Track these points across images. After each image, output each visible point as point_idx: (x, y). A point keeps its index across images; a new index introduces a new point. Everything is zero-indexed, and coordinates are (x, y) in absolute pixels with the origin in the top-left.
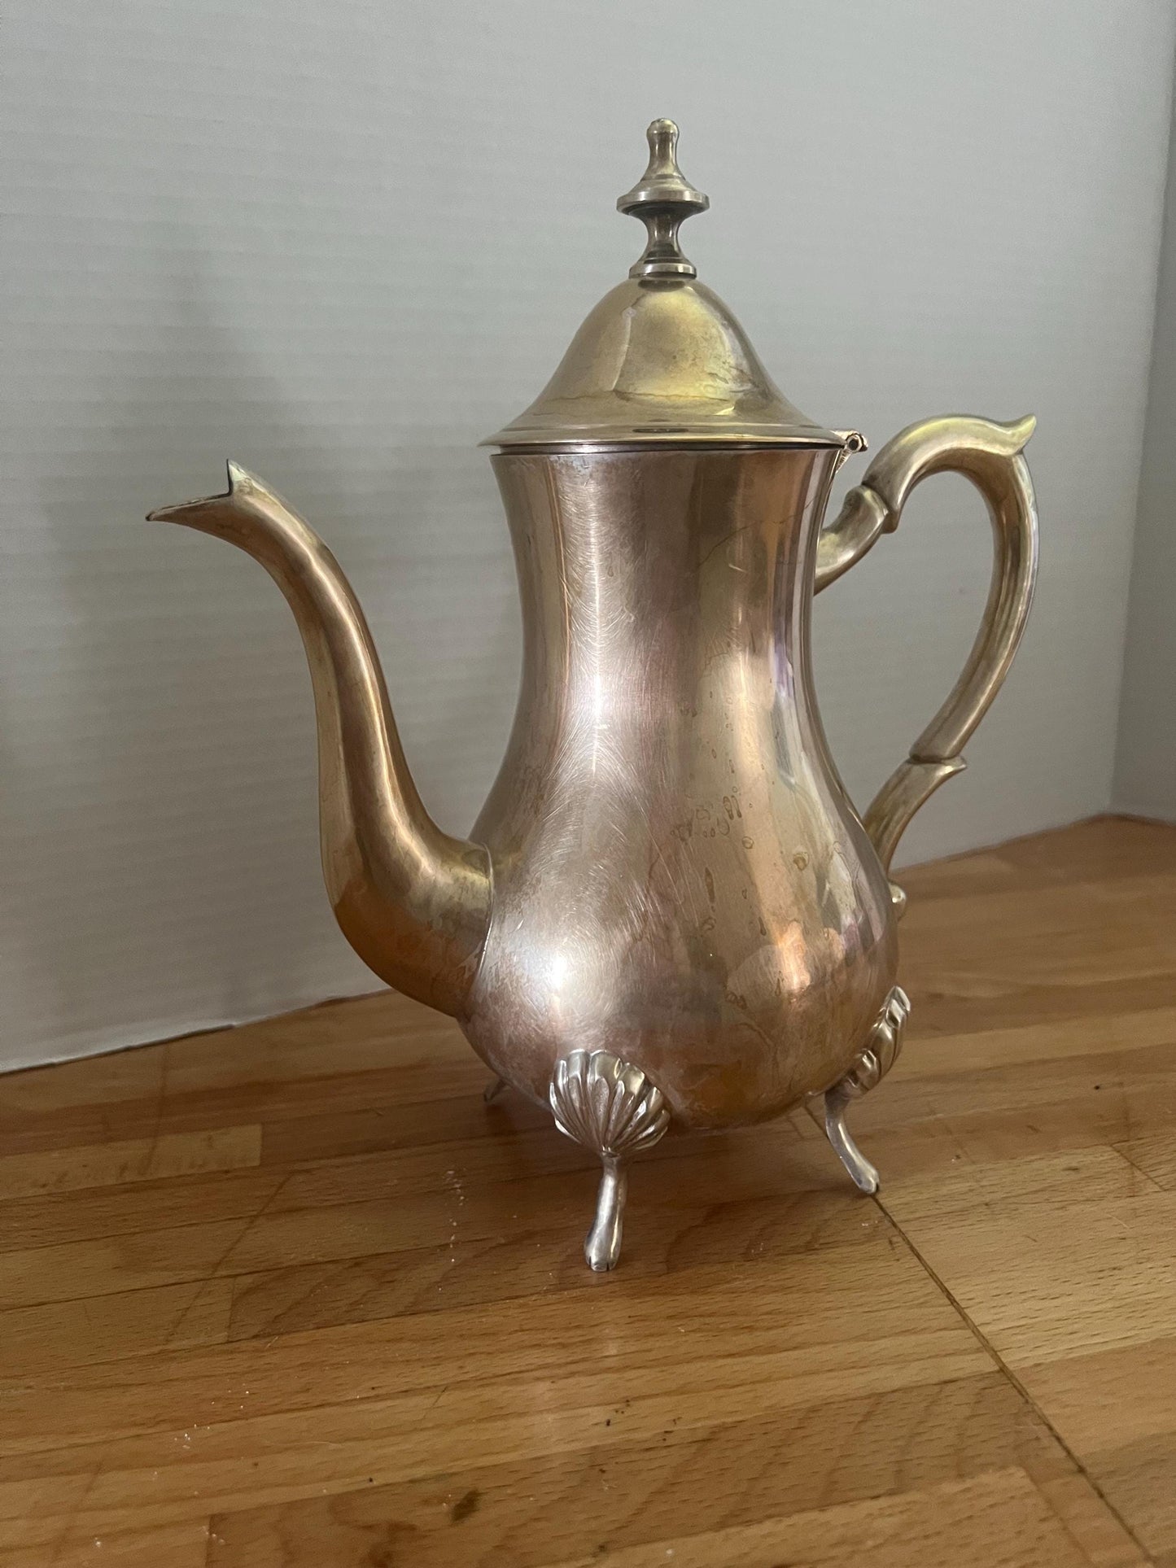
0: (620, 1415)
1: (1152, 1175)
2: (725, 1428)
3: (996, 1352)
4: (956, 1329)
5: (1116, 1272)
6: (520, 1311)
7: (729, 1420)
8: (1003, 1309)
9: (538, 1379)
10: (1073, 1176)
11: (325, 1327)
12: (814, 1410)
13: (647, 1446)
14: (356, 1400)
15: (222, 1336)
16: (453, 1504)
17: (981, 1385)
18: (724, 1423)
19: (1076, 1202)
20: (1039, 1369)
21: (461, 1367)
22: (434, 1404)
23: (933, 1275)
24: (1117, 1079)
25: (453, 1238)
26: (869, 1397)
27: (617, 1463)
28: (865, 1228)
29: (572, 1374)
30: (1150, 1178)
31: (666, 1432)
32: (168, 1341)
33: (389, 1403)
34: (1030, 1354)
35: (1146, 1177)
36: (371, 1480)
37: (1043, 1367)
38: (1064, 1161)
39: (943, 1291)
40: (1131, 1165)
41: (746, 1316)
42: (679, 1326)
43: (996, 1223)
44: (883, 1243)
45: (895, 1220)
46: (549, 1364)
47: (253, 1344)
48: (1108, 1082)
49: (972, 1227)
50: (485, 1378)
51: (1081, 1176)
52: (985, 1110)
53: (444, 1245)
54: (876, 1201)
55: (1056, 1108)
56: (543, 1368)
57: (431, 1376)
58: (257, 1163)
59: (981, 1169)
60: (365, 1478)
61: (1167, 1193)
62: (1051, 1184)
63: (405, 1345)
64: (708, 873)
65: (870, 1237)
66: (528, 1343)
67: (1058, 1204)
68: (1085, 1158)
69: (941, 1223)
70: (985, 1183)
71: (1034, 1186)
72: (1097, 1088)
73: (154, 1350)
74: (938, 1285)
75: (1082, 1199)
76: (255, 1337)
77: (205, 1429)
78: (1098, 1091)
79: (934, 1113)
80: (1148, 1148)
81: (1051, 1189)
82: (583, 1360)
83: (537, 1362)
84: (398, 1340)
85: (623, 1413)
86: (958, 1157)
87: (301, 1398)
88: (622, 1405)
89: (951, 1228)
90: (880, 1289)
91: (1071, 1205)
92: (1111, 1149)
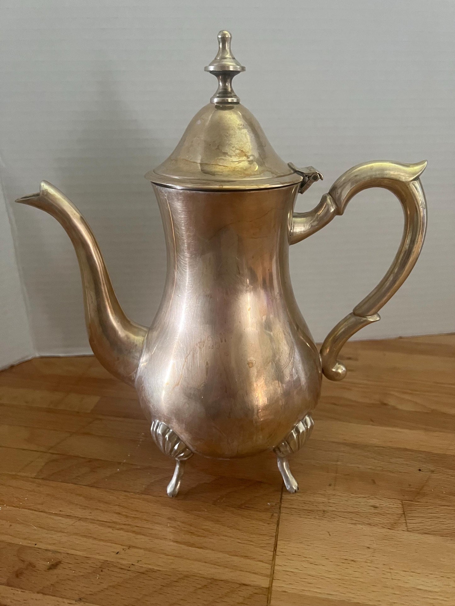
0: (123, 552)
1: (408, 521)
2: (153, 571)
3: (273, 579)
4: (266, 563)
5: (352, 562)
6: (125, 497)
7: (156, 568)
8: (291, 562)
9: (109, 527)
10: (373, 510)
11: (64, 482)
12: (187, 576)
13: (123, 567)
14: (52, 513)
15: (34, 475)
16: (51, 563)
17: (256, 591)
18: (153, 569)
19: (363, 524)
20: (284, 593)
21: (91, 513)
22: (72, 524)
23: (276, 536)
24: (433, 469)
25: (125, 461)
26: (210, 579)
27: (108, 570)
28: (268, 505)
29: (122, 529)
30: (406, 523)
31: (132, 564)
32: (20, 472)
33: (60, 518)
34: (285, 586)
35: (405, 522)
36: (36, 545)
37: (286, 594)
38: (373, 502)
39: (275, 544)
40: (403, 513)
41: (195, 527)
42: (169, 523)
43: (320, 521)
44: (269, 514)
45: (282, 506)
46: (117, 522)
47: (40, 481)
48: (427, 469)
49: (309, 520)
50: (94, 520)
51: (376, 511)
52: (360, 466)
53: (120, 463)
54: (282, 494)
55: (392, 475)
56: (114, 522)
57: (79, 513)
58: (89, 412)
59: (335, 494)
60: (35, 543)
61: (408, 532)
62: (359, 511)
63: (81, 498)
64: (207, 364)
65: (267, 510)
66: (117, 511)
67: (354, 522)
68: (384, 503)
69: (299, 514)
70: (330, 501)
71: (351, 509)
72: (420, 470)
73: (14, 473)
74: (275, 541)
75: (367, 522)
76: (42, 479)
77: (7, 507)
78: (419, 472)
79: (337, 461)
80: (417, 508)
81: (357, 513)
82: (129, 525)
83: (114, 520)
84: (80, 495)
85: (125, 551)
86: (330, 485)
87: (39, 507)
88: (127, 548)
89: (301, 517)
90: (252, 534)
91: (359, 524)
92: (401, 502)
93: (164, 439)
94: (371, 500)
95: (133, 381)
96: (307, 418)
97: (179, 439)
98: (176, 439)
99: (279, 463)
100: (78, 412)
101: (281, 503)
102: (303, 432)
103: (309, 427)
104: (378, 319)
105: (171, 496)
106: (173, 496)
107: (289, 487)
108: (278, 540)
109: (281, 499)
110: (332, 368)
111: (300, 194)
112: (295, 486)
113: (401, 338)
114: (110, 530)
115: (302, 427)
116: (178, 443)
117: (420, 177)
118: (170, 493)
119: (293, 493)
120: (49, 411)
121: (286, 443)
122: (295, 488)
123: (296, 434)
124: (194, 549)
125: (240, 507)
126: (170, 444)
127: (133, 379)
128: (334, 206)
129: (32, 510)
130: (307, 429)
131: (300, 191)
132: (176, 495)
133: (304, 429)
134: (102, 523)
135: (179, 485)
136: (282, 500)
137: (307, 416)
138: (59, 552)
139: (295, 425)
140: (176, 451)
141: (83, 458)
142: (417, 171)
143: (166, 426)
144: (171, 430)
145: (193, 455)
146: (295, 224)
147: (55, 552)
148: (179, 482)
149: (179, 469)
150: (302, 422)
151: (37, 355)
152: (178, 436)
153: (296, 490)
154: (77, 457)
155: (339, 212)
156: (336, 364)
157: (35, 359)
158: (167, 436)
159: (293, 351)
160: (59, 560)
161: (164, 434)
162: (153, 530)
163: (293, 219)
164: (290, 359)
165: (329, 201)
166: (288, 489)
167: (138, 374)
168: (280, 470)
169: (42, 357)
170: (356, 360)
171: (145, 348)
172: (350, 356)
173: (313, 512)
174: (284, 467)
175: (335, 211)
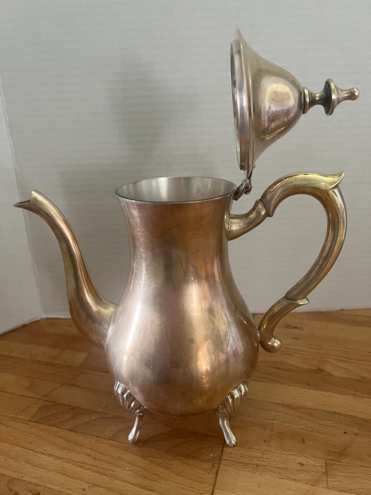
1: (329, 479)
6: (96, 442)
9: (80, 467)
10: (299, 467)
11: (50, 426)
14: (38, 451)
15: (28, 418)
19: (289, 478)
21: (68, 454)
22: (52, 462)
23: (214, 485)
24: (357, 432)
25: (100, 410)
28: (211, 456)
32: (18, 415)
33: (44, 456)
35: (326, 479)
36: (22, 477)
38: (300, 460)
39: (212, 492)
40: (325, 472)
41: (148, 472)
42: (128, 467)
43: (253, 474)
44: (211, 465)
45: (222, 457)
46: (87, 463)
47: (33, 424)
48: (352, 432)
49: (244, 472)
50: (69, 460)
51: (302, 468)
52: (292, 426)
53: (96, 412)
54: (223, 447)
55: (321, 436)
56: (85, 463)
57: (59, 453)
58: (77, 366)
59: (268, 450)
60: (21, 476)
61: (328, 489)
62: (287, 467)
63: (62, 440)
64: (156, 339)
65: (209, 461)
66: (88, 454)
67: (282, 477)
68: (311, 461)
69: (236, 466)
70: (264, 456)
71: (280, 465)
72: (345, 433)
73: (14, 416)
74: (213, 489)
75: (292, 478)
76: (35, 422)
77: (5, 444)
78: (345, 434)
79: (274, 420)
80: (339, 467)
81: (285, 469)
82: (96, 466)
83: (85, 461)
84: (61, 437)
85: (90, 488)
86: (265, 442)
87: (29, 445)
88: (92, 486)
89: (237, 469)
90: (194, 481)
91: (286, 479)
92: (325, 461)
93: (123, 398)
94: (298, 458)
95: (103, 347)
96: (242, 386)
97: (134, 399)
98: (132, 399)
99: (220, 421)
100: (69, 366)
101: (222, 455)
102: (237, 398)
103: (243, 394)
104: (307, 302)
105: (132, 443)
106: (133, 443)
107: (228, 442)
108: (215, 488)
109: (222, 451)
110: (269, 342)
111: (235, 200)
112: (234, 441)
113: (342, 310)
114: (80, 469)
115: (236, 394)
116: (134, 402)
117: (339, 185)
118: (131, 440)
119: (232, 447)
120: (47, 364)
121: (223, 406)
122: (234, 443)
123: (231, 400)
124: (146, 491)
125: (187, 456)
126: (128, 402)
127: (103, 346)
128: (264, 210)
129: (24, 448)
130: (241, 395)
131: (234, 198)
132: (136, 442)
133: (238, 395)
134: (75, 463)
135: (138, 434)
136: (223, 453)
137: (242, 384)
138: (39, 485)
139: (231, 391)
140: (133, 409)
141: (68, 405)
142: (335, 181)
143: (125, 388)
144: (128, 391)
145: (147, 412)
146: (232, 225)
147: (36, 485)
148: (139, 432)
149: (139, 421)
150: (237, 390)
151: (44, 317)
152: (134, 397)
153: (235, 444)
154: (63, 404)
155: (269, 214)
156: (271, 339)
157: (43, 319)
158: (125, 396)
159: (229, 330)
160: (37, 492)
161: (123, 394)
162: (114, 472)
163: (230, 220)
164: (226, 337)
165: (260, 206)
166: (227, 443)
167: (107, 343)
168: (222, 427)
169: (48, 319)
170: (302, 329)
171: (112, 321)
172: (295, 325)
173: (247, 465)
174: (225, 425)
175: (265, 214)
